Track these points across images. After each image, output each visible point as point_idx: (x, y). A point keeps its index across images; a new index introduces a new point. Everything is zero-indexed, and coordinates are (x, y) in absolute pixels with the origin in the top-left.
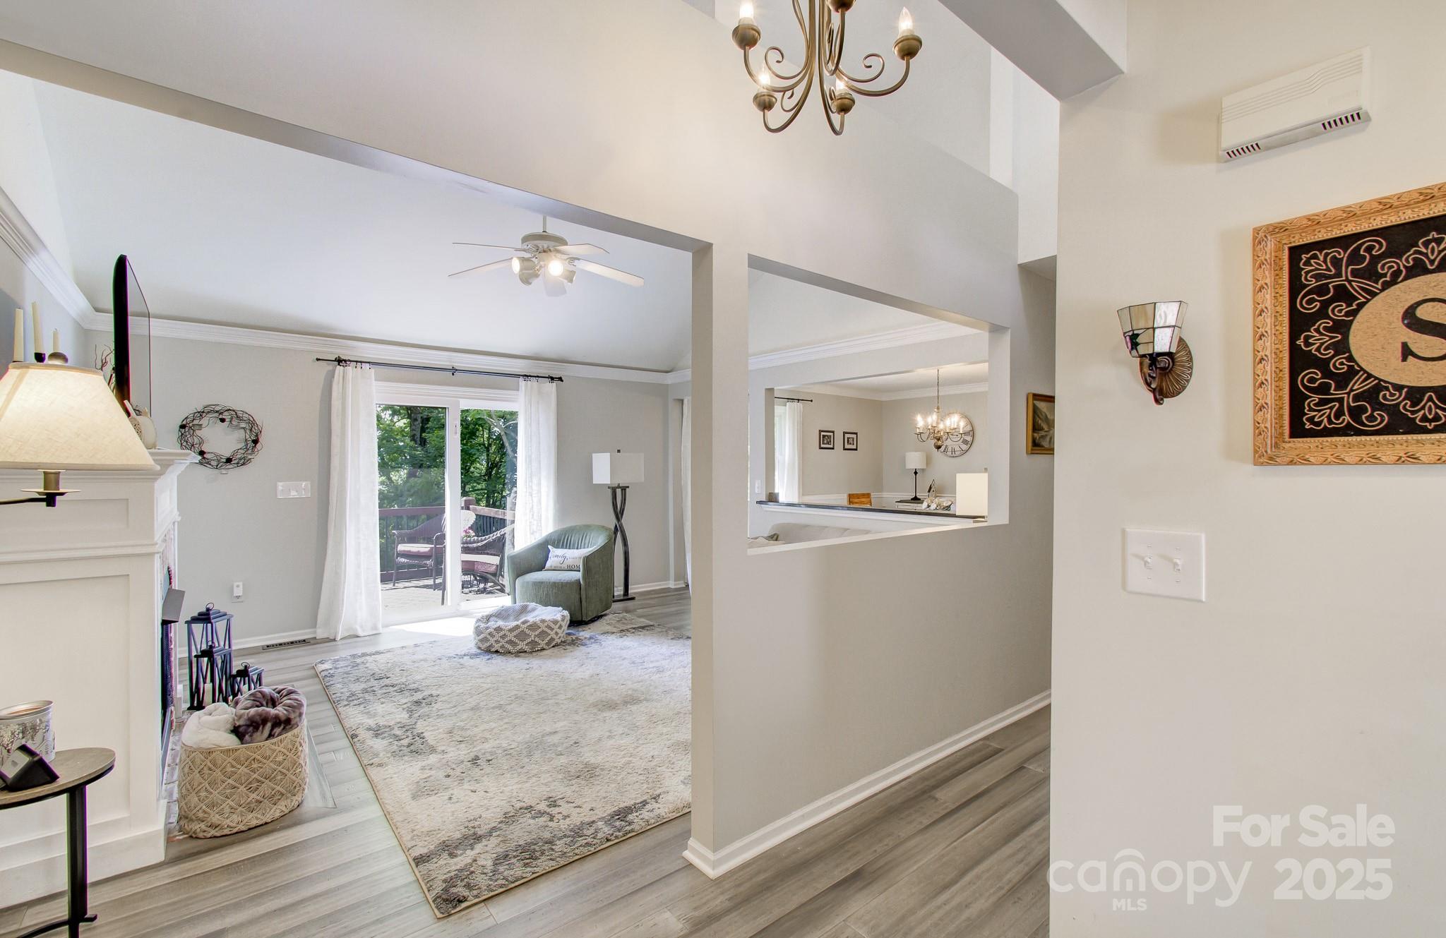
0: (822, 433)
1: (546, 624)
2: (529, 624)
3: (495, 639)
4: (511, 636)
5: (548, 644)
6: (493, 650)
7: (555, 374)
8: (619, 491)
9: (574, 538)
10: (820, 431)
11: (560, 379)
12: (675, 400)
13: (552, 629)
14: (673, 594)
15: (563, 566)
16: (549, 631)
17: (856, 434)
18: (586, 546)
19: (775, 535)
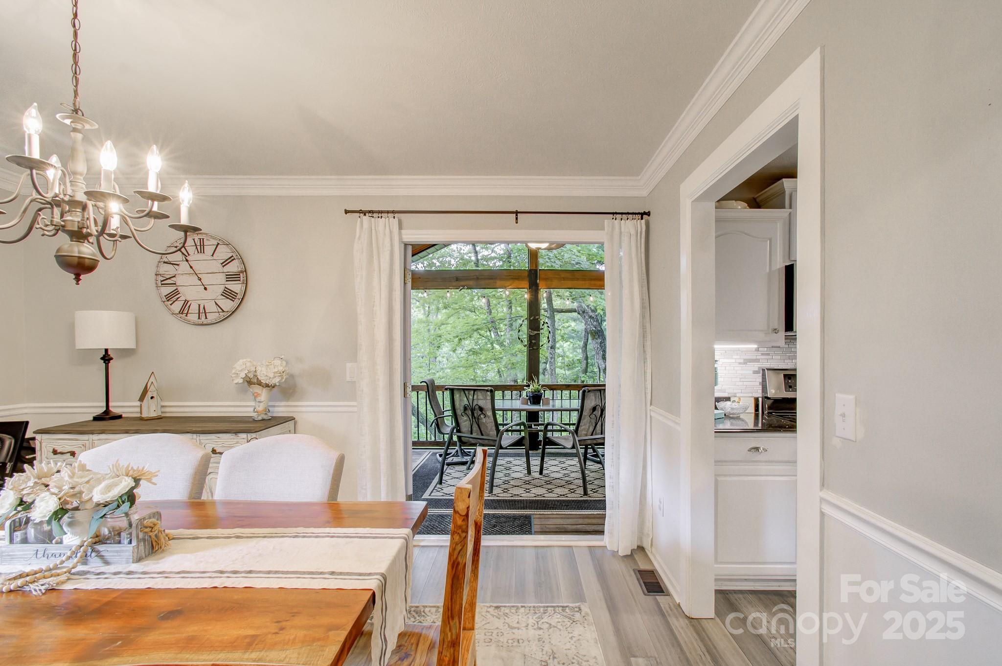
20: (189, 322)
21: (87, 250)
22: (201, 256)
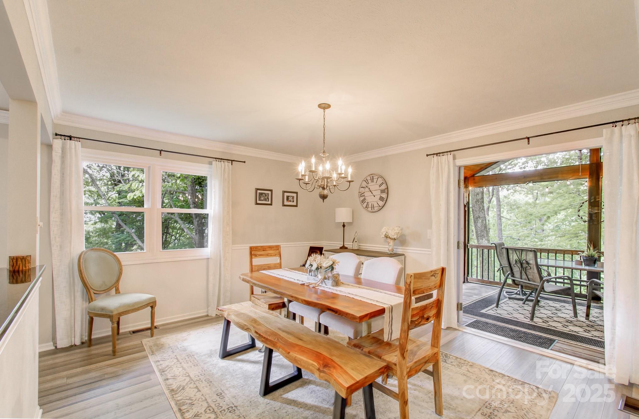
20: (368, 211)
21: (326, 192)
22: (373, 184)
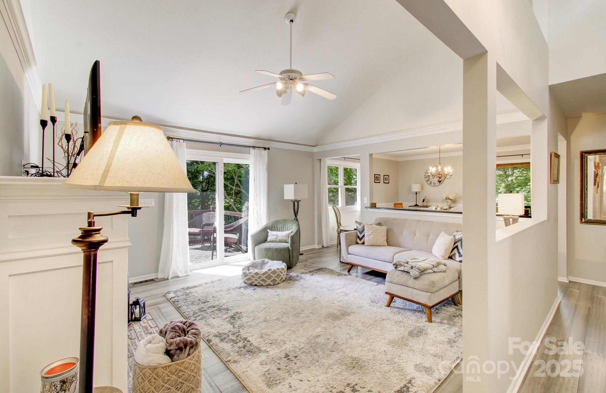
0: (376, 176)
1: (279, 271)
2: (272, 271)
3: (255, 279)
4: (263, 277)
5: (280, 280)
6: (254, 284)
7: (267, 146)
8: (296, 203)
9: (280, 226)
10: (375, 175)
11: (269, 149)
12: (317, 159)
13: (282, 273)
14: (317, 251)
15: (276, 240)
16: (281, 274)
17: (389, 176)
18: (286, 230)
19: (380, 223)
20: (432, 186)
